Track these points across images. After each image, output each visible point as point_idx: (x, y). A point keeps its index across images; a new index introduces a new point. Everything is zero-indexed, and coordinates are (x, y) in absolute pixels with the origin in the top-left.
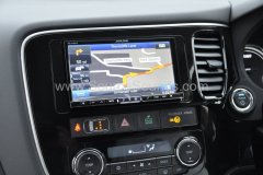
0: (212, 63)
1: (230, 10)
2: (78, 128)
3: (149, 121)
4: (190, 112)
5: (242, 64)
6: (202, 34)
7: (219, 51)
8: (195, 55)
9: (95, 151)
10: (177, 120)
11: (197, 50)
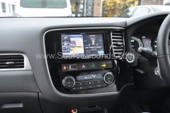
0: (119, 43)
1: (126, 23)
2: (65, 68)
3: (93, 66)
4: (110, 62)
5: (130, 44)
6: (115, 32)
7: (122, 38)
8: (112, 40)
9: (71, 77)
10: (104, 66)
11: (113, 38)
